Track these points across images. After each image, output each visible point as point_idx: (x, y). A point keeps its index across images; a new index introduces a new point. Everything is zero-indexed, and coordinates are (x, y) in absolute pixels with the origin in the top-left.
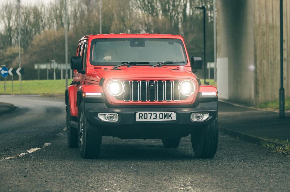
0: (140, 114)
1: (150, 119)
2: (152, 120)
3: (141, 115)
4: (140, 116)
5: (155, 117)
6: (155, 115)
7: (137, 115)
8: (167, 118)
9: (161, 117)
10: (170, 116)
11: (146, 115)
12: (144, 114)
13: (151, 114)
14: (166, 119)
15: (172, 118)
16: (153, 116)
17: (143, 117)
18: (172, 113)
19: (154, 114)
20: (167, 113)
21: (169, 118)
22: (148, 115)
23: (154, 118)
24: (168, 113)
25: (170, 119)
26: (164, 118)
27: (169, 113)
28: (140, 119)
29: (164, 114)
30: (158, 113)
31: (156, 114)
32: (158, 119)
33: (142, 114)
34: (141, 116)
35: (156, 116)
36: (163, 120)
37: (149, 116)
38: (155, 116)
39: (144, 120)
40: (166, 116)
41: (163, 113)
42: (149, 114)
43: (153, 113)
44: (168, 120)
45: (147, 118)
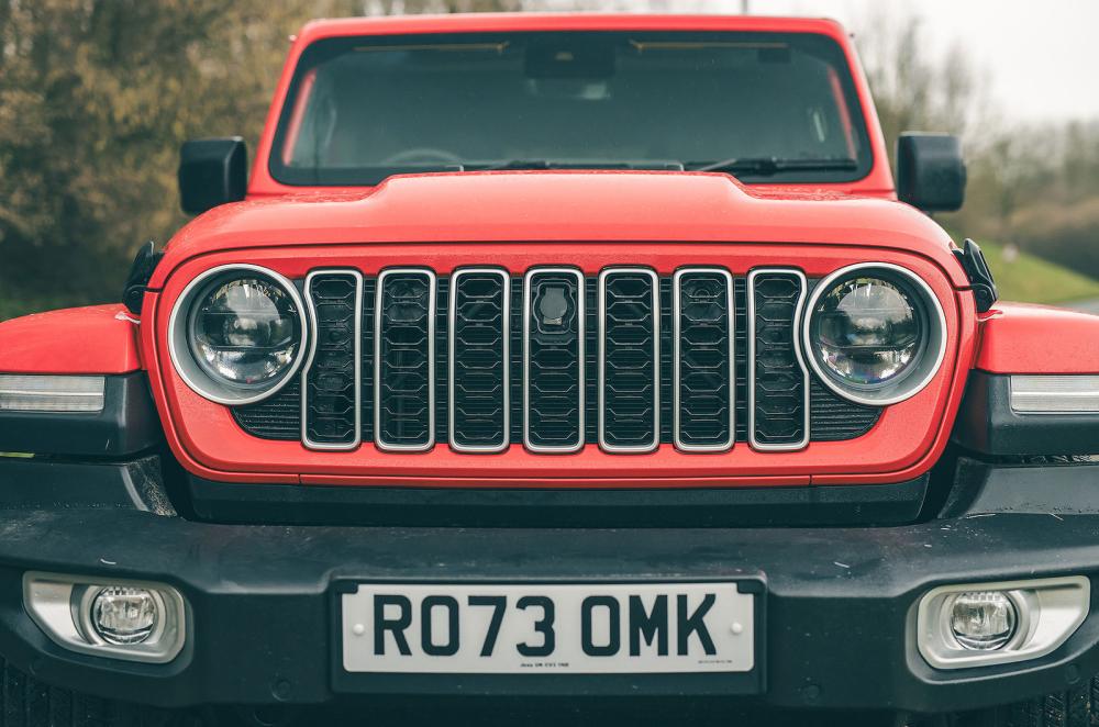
0: (380, 601)
1: (487, 650)
2: (506, 661)
3: (393, 612)
4: (381, 624)
5: (538, 640)
6: (538, 613)
7: (357, 612)
8: (663, 650)
9: (601, 637)
10: (693, 623)
11: (440, 614)
12: (429, 603)
13: (500, 603)
14: (650, 661)
15: (710, 649)
16: (520, 626)
17: (413, 634)
18: (710, 600)
19: (524, 603)
20: (662, 601)
21: (683, 650)
22: (466, 612)
23: (524, 649)
24: (672, 591)
25: (695, 661)
26: (635, 651)
27: (682, 600)
28: (379, 649)
29: (635, 602)
30: (568, 598)
31: (548, 604)
32: (569, 658)
33: (404, 603)
34: (399, 627)
35: (545, 626)
36: (622, 663)
37: (475, 622)
38: (539, 626)
39: (420, 663)
40: (648, 624)
41: (622, 593)
42: (474, 601)
43: (513, 593)
44: (673, 664)
45: (452, 648)
